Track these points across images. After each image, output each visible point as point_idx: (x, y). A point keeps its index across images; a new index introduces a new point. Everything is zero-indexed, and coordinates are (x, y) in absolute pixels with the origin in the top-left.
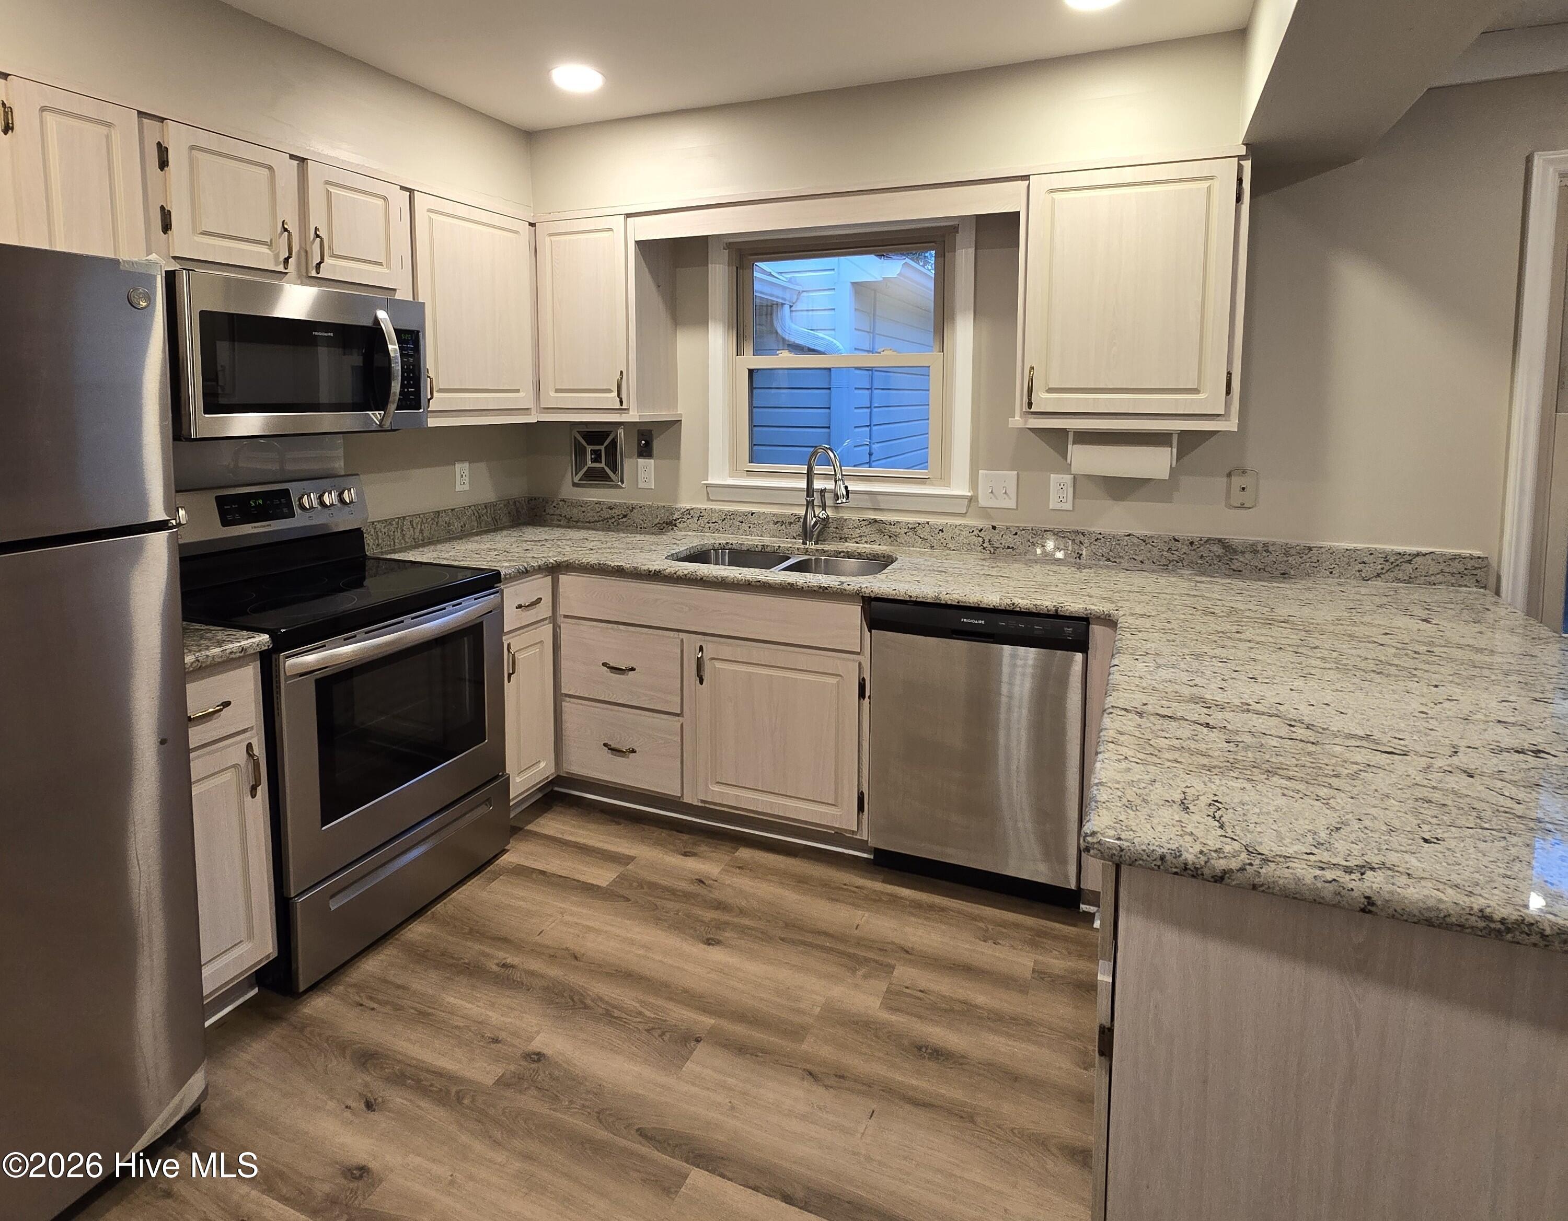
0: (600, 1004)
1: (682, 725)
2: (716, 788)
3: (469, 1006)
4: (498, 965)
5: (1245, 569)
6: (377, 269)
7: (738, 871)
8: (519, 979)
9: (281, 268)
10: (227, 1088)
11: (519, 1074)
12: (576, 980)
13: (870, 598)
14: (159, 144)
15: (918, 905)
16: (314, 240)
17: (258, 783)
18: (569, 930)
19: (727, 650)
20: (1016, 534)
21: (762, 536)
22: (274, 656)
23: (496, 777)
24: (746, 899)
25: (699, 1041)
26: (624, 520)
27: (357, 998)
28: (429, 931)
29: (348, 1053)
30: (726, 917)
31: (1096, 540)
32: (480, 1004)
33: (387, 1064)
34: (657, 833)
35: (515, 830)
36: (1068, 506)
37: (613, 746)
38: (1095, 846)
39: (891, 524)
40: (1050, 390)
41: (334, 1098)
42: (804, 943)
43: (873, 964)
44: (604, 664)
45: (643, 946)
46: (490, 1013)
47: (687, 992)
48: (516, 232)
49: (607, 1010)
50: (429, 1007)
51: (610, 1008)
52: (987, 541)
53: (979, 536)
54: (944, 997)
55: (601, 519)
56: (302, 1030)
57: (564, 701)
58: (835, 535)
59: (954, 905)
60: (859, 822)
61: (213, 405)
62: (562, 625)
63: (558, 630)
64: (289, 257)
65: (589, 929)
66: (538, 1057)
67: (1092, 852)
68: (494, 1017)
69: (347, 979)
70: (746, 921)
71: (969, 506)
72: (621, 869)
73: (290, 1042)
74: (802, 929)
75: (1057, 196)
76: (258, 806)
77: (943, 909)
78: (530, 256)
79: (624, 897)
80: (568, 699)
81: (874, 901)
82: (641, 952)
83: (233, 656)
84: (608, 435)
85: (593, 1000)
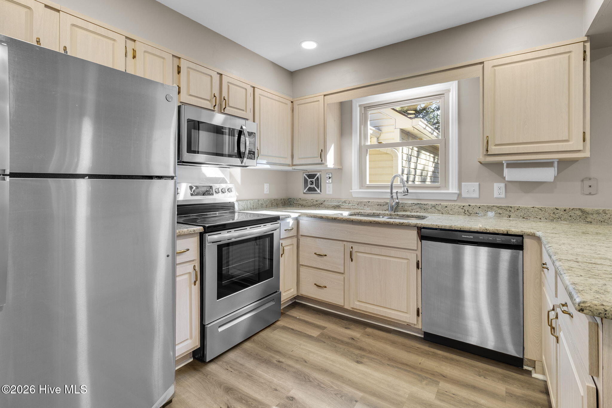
0: (316, 381)
1: (344, 277)
2: (358, 303)
3: (266, 375)
4: (277, 361)
5: (594, 221)
6: (243, 112)
7: (367, 336)
8: (284, 367)
9: (213, 109)
10: (180, 394)
11: (285, 405)
12: (307, 370)
13: (420, 227)
14: (178, 66)
15: (446, 358)
16: (223, 101)
17: (197, 280)
18: (303, 351)
19: (362, 248)
20: (480, 208)
21: (373, 210)
22: (204, 235)
23: (276, 292)
24: (372, 348)
25: (357, 402)
26: (321, 205)
27: (226, 367)
28: (252, 346)
29: (222, 387)
30: (363, 353)
31: (517, 210)
32: (270, 375)
33: (236, 393)
34: (334, 319)
35: (283, 314)
36: (503, 196)
37: (318, 285)
38: (587, 308)
39: (424, 205)
40: (496, 145)
41: (216, 403)
42: (398, 368)
43: (429, 380)
44: (315, 254)
45: (332, 361)
46: (274, 379)
47: (350, 381)
48: (286, 104)
49: (318, 384)
50: (251, 373)
51: (320, 383)
52: (466, 211)
53: (463, 209)
54: (465, 398)
55: (313, 205)
56: (206, 376)
57: (300, 267)
58: (401, 209)
59: (462, 359)
60: (417, 321)
61: (190, 151)
62: (300, 239)
63: (299, 241)
64: (215, 105)
65: (311, 352)
66: (292, 399)
67: (585, 311)
68: (275, 380)
69: (223, 359)
70: (373, 356)
71: (458, 197)
72: (321, 331)
73: (202, 380)
74: (396, 362)
75: (496, 68)
76: (196, 289)
77: (457, 361)
78: (291, 113)
79: (323, 341)
80: (302, 266)
81: (426, 354)
82: (331, 363)
83: (191, 232)
84: (316, 175)
85: (313, 379)
